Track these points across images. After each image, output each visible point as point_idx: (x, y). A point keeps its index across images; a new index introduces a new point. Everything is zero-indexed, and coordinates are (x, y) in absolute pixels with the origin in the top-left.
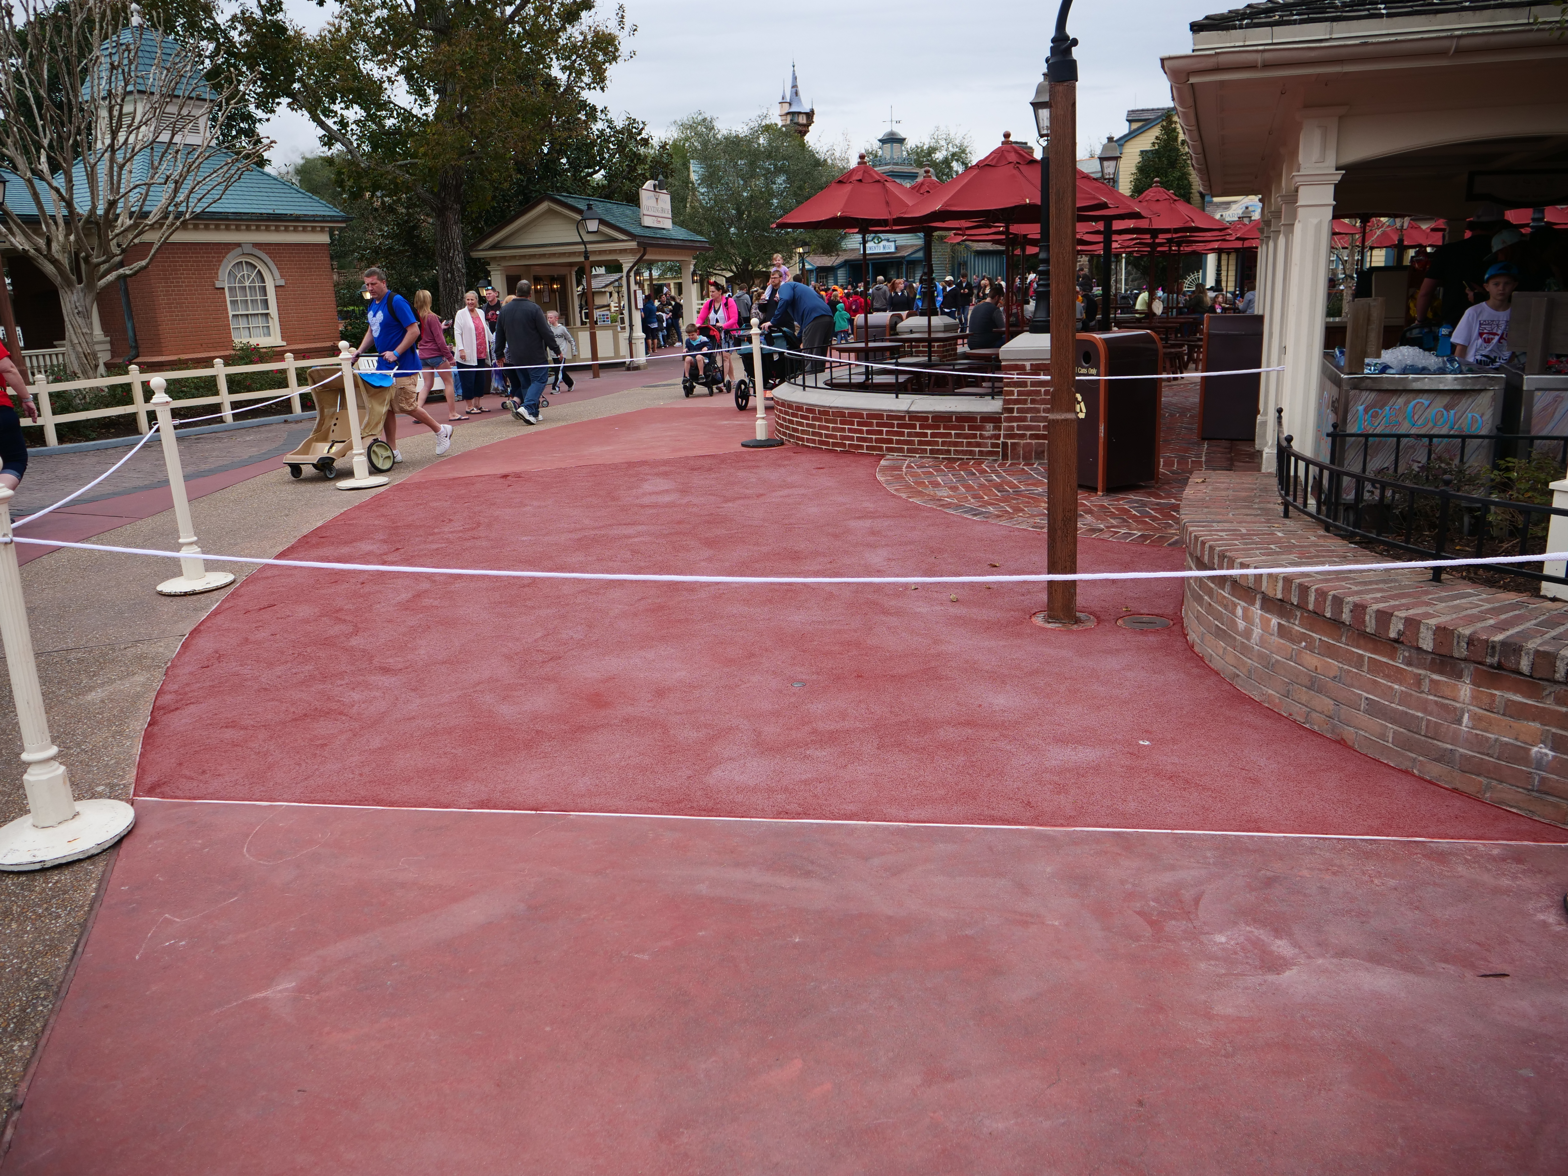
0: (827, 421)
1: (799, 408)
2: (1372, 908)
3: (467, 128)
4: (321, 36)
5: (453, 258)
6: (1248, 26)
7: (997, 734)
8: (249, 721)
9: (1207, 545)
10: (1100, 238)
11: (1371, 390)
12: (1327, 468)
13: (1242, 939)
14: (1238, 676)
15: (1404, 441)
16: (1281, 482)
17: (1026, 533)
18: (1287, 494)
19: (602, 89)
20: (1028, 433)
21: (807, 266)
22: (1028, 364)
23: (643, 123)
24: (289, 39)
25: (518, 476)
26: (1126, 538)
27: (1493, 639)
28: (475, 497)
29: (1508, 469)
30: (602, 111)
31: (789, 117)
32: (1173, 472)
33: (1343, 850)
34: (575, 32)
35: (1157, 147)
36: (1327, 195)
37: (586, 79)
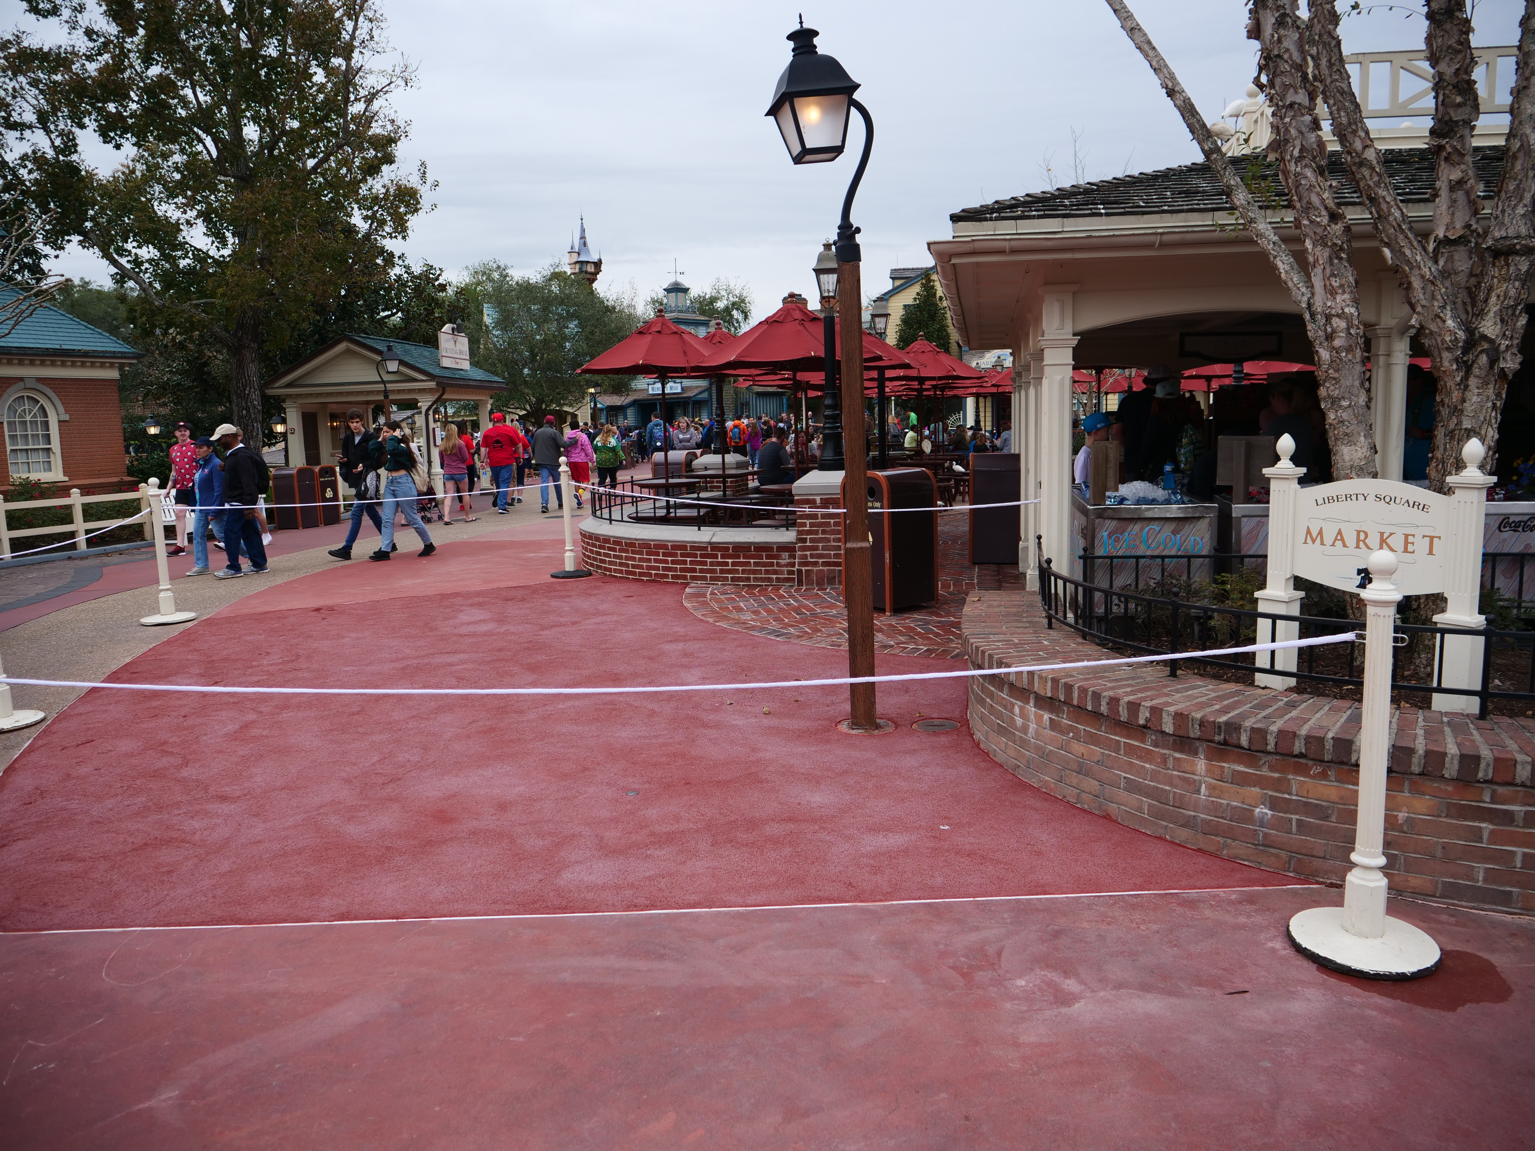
0: (633, 552)
1: (607, 540)
2: (1140, 949)
3: (268, 271)
4: (114, 177)
5: (248, 395)
6: (997, 219)
7: (817, 827)
8: (85, 853)
9: (986, 654)
10: (874, 384)
11: (1113, 519)
12: (1081, 585)
13: (1038, 982)
14: (1019, 766)
15: (1142, 561)
16: (1044, 599)
17: (825, 651)
18: (1050, 608)
19: (404, 238)
20: (821, 561)
21: (599, 406)
22: (818, 499)
23: (440, 269)
24: (82, 179)
25: (331, 609)
26: (914, 652)
27: (1218, 720)
28: (290, 630)
29: (1224, 583)
30: (399, 257)
31: (578, 266)
32: (950, 594)
33: (1115, 903)
34: (377, 185)
35: (918, 302)
36: (1067, 357)
37: (388, 229)
